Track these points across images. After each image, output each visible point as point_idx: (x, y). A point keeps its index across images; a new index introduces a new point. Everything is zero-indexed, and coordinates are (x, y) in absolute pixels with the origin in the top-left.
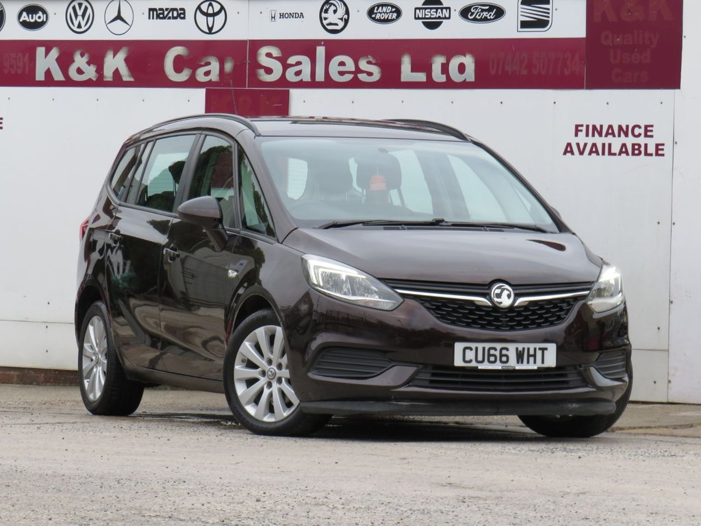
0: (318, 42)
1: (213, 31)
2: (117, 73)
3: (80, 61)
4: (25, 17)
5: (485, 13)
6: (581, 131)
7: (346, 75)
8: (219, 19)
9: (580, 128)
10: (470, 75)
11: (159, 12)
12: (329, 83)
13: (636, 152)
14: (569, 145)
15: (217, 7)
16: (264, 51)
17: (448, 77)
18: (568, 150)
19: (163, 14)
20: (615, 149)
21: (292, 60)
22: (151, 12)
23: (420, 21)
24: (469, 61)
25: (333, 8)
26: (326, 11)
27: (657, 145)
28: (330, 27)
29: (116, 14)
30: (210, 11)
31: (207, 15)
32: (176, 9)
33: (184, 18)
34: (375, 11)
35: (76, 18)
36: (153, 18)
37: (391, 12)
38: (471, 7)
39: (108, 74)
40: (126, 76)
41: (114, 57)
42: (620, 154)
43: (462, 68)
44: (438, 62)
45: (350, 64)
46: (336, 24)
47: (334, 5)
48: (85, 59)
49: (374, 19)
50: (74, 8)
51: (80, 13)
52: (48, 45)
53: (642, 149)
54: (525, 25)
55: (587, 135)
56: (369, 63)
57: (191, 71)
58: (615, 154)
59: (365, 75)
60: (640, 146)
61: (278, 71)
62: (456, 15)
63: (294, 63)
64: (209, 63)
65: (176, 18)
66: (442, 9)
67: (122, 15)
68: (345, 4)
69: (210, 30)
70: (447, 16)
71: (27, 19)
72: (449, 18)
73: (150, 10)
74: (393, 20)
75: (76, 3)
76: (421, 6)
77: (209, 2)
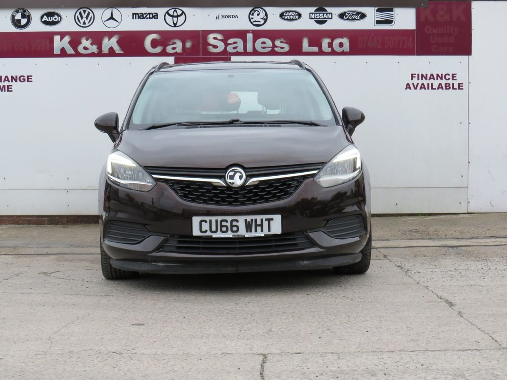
0: (248, 31)
1: (177, 25)
2: (111, 49)
3: (85, 42)
4: (45, 18)
5: (354, 16)
6: (415, 77)
7: (267, 49)
8: (181, 19)
9: (414, 76)
10: (346, 47)
11: (139, 15)
12: (255, 53)
13: (447, 87)
14: (408, 84)
15: (179, 12)
16: (211, 36)
17: (332, 49)
18: (408, 86)
19: (143, 16)
20: (435, 86)
21: (230, 41)
23: (314, 20)
24: (345, 41)
25: (257, 13)
26: (253, 14)
27: (459, 84)
28: (255, 23)
29: (110, 16)
30: (175, 14)
31: (173, 16)
32: (152, 14)
33: (157, 18)
34: (285, 15)
35: (82, 19)
36: (136, 18)
37: (295, 15)
38: (345, 13)
39: (106, 50)
40: (117, 49)
41: (109, 40)
42: (438, 88)
43: (341, 45)
44: (325, 42)
45: (269, 42)
46: (260, 22)
47: (258, 11)
48: (89, 41)
49: (284, 19)
51: (84, 16)
52: (63, 34)
53: (451, 86)
54: (378, 22)
55: (419, 79)
56: (281, 42)
57: (163, 47)
58: (435, 89)
59: (279, 48)
60: (449, 84)
61: (221, 46)
62: (335, 17)
63: (232, 42)
64: (175, 43)
65: (152, 18)
66: (327, 14)
67: (114, 17)
68: (265, 11)
69: (175, 25)
70: (330, 17)
71: (47, 20)
72: (332, 18)
73: (133, 14)
74: (297, 19)
75: (81, 11)
76: (313, 12)
77: (174, 10)
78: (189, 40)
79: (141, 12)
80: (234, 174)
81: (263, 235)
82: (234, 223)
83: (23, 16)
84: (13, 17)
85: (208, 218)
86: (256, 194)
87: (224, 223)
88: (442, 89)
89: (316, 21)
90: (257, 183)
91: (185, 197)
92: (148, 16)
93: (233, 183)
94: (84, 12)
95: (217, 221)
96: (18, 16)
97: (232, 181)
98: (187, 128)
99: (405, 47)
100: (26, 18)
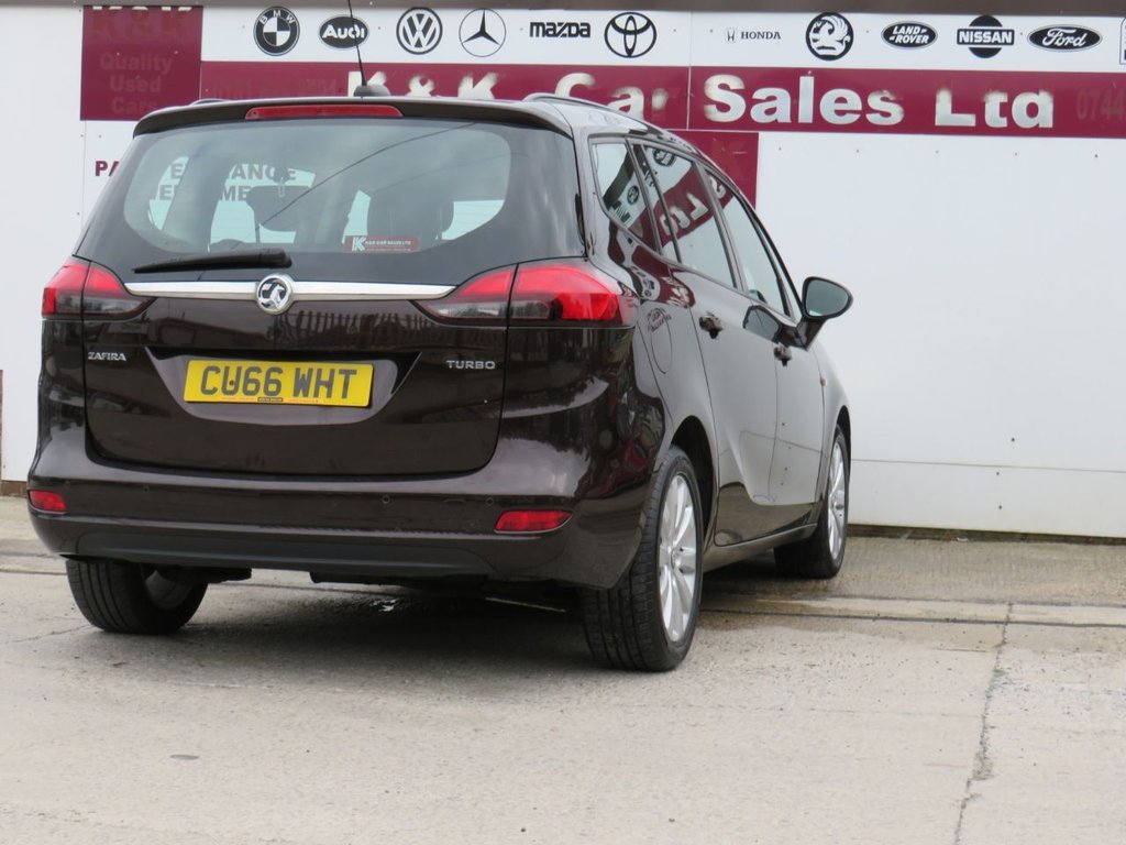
0: (803, 72)
1: (634, 54)
3: (418, 90)
4: (330, 31)
5: (1069, 40)
7: (848, 115)
8: (645, 38)
10: (1046, 117)
11: (547, 27)
12: (819, 125)
15: (641, 23)
16: (715, 81)
17: (1011, 121)
19: (554, 29)
21: (760, 94)
22: (535, 28)
23: (967, 47)
24: (1045, 101)
25: (827, 27)
26: (817, 30)
28: (821, 52)
29: (478, 29)
30: (631, 27)
31: (625, 32)
32: (576, 25)
33: (588, 35)
34: (895, 32)
35: (413, 35)
36: (537, 35)
37: (920, 34)
38: (1048, 30)
41: (475, 84)
43: (1032, 110)
44: (993, 102)
45: (854, 101)
46: (833, 48)
47: (829, 22)
48: (429, 86)
49: (893, 42)
50: (410, 21)
51: (420, 27)
52: (367, 70)
56: (885, 99)
59: (878, 115)
61: (738, 107)
62: (1022, 40)
63: (764, 98)
64: (627, 96)
65: (575, 36)
66: (1001, 32)
67: (487, 31)
68: (847, 22)
69: (629, 52)
70: (1009, 41)
71: (334, 34)
72: (1012, 43)
73: (532, 24)
74: (924, 44)
75: (413, 14)
76: (967, 27)
77: (628, 16)
78: (660, 90)
79: (550, 21)
83: (282, 25)
84: (259, 26)
89: (972, 50)
92: (566, 31)
94: (420, 17)
96: (271, 26)
100: (287, 29)
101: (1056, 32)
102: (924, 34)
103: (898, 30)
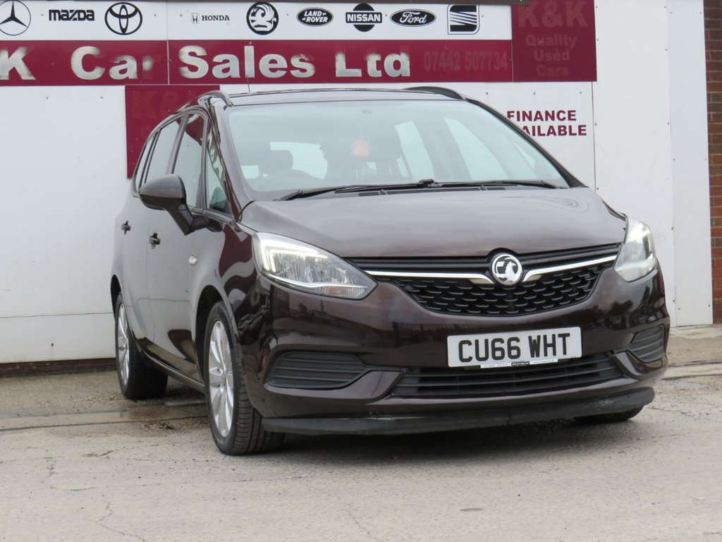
0: (246, 42)
1: (127, 32)
2: (13, 73)
5: (416, 19)
6: (513, 116)
7: (278, 72)
8: (134, 21)
9: (511, 114)
10: (406, 69)
11: (62, 14)
12: (259, 78)
13: (562, 132)
15: (131, 10)
16: (186, 50)
17: (384, 72)
19: (67, 15)
20: (544, 130)
21: (218, 58)
22: (53, 14)
23: (352, 24)
24: (404, 59)
25: (260, 12)
26: (254, 14)
27: (580, 127)
28: (258, 29)
29: (9, 15)
30: (123, 13)
31: (120, 16)
32: (83, 11)
33: (93, 19)
34: (305, 15)
36: (55, 19)
37: (322, 16)
38: (402, 13)
40: (24, 73)
41: (9, 56)
42: (548, 134)
43: (397, 65)
44: (372, 60)
45: (282, 62)
46: (265, 26)
47: (262, 9)
49: (304, 22)
53: (567, 130)
54: (454, 28)
56: (302, 60)
57: (104, 69)
58: (544, 135)
59: (298, 71)
60: (565, 127)
61: (203, 68)
62: (387, 20)
63: (221, 61)
64: (124, 62)
65: (83, 19)
66: (373, 14)
67: (16, 16)
68: (273, 8)
69: (124, 31)
70: (379, 20)
72: (381, 22)
73: (51, 11)
74: (325, 23)
76: (352, 11)
77: (121, 5)
78: (148, 58)
79: (64, 9)
80: (505, 265)
81: (556, 360)
82: (514, 344)
85: (472, 338)
86: (540, 296)
87: (498, 345)
88: (555, 134)
89: (355, 26)
90: (538, 277)
91: (429, 304)
92: (76, 16)
93: (505, 279)
95: (486, 341)
97: (502, 276)
98: (360, 195)
99: (497, 68)
101: (408, 14)
102: (324, 16)
103: (307, 14)
